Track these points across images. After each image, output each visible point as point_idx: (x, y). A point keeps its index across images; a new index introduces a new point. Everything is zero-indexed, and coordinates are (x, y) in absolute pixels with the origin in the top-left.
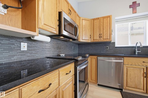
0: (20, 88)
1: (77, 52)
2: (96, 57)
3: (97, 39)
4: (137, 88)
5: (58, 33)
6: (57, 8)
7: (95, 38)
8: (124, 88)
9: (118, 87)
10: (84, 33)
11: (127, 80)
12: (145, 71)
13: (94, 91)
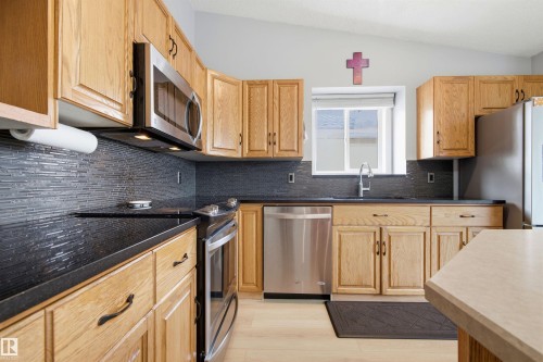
0: (49, 309)
1: (193, 193)
2: (258, 207)
3: (262, 149)
4: (362, 286)
5: (130, 122)
6: (126, 27)
7: (256, 146)
8: (334, 291)
9: (319, 292)
10: (219, 125)
11: (340, 269)
12: (378, 239)
13: (255, 315)
